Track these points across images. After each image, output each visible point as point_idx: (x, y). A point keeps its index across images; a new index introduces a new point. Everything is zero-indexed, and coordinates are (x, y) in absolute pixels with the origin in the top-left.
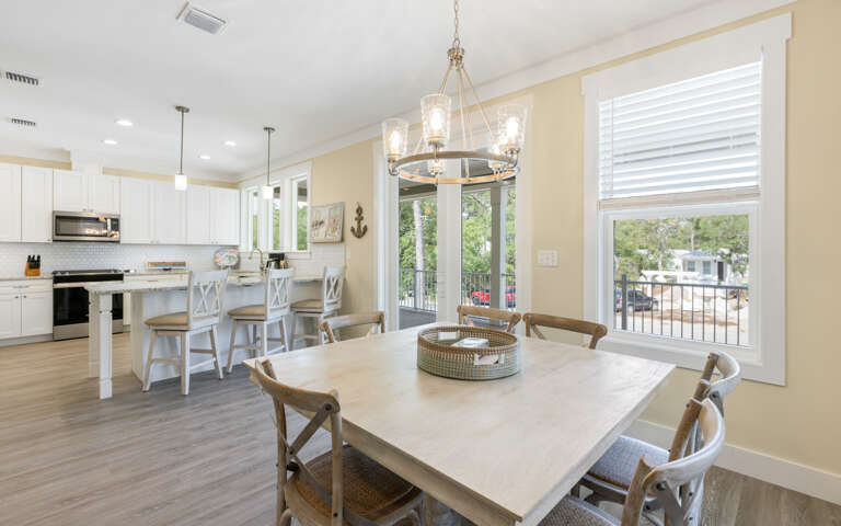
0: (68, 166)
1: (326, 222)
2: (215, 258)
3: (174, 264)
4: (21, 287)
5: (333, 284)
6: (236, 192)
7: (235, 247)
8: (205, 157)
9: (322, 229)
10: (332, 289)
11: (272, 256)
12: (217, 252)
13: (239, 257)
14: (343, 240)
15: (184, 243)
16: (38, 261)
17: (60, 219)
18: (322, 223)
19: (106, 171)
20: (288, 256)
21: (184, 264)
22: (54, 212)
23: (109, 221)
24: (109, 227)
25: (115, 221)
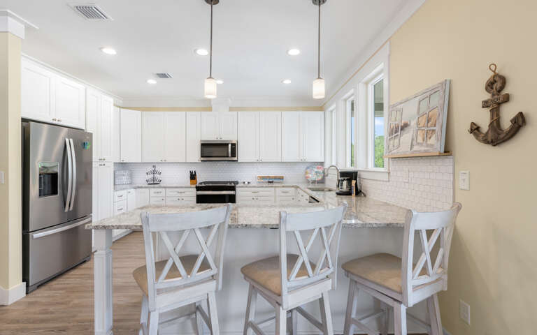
0: (210, 109)
1: (413, 123)
2: (306, 173)
3: (276, 178)
4: (181, 193)
5: (428, 246)
6: (322, 113)
7: (322, 164)
8: (287, 82)
9: (406, 137)
10: (425, 257)
11: (343, 174)
12: (308, 168)
13: (324, 172)
14: (447, 151)
15: (280, 161)
16: (195, 175)
17: (205, 146)
18: (406, 126)
19: (231, 109)
20: (362, 175)
21: (282, 178)
22: (201, 141)
23: (230, 145)
24: (230, 150)
25: (233, 145)
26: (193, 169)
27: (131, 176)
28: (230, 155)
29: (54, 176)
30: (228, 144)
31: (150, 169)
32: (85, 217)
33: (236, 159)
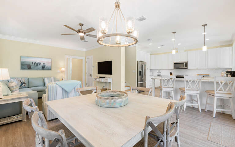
0: (177, 52)
16: (172, 73)
17: (175, 64)
21: (209, 75)
22: (174, 62)
23: (184, 63)
24: (184, 65)
25: (186, 63)
26: (171, 71)
27: (153, 73)
28: (184, 66)
29: (141, 71)
30: (183, 63)
31: (158, 71)
32: (145, 81)
33: (187, 68)
